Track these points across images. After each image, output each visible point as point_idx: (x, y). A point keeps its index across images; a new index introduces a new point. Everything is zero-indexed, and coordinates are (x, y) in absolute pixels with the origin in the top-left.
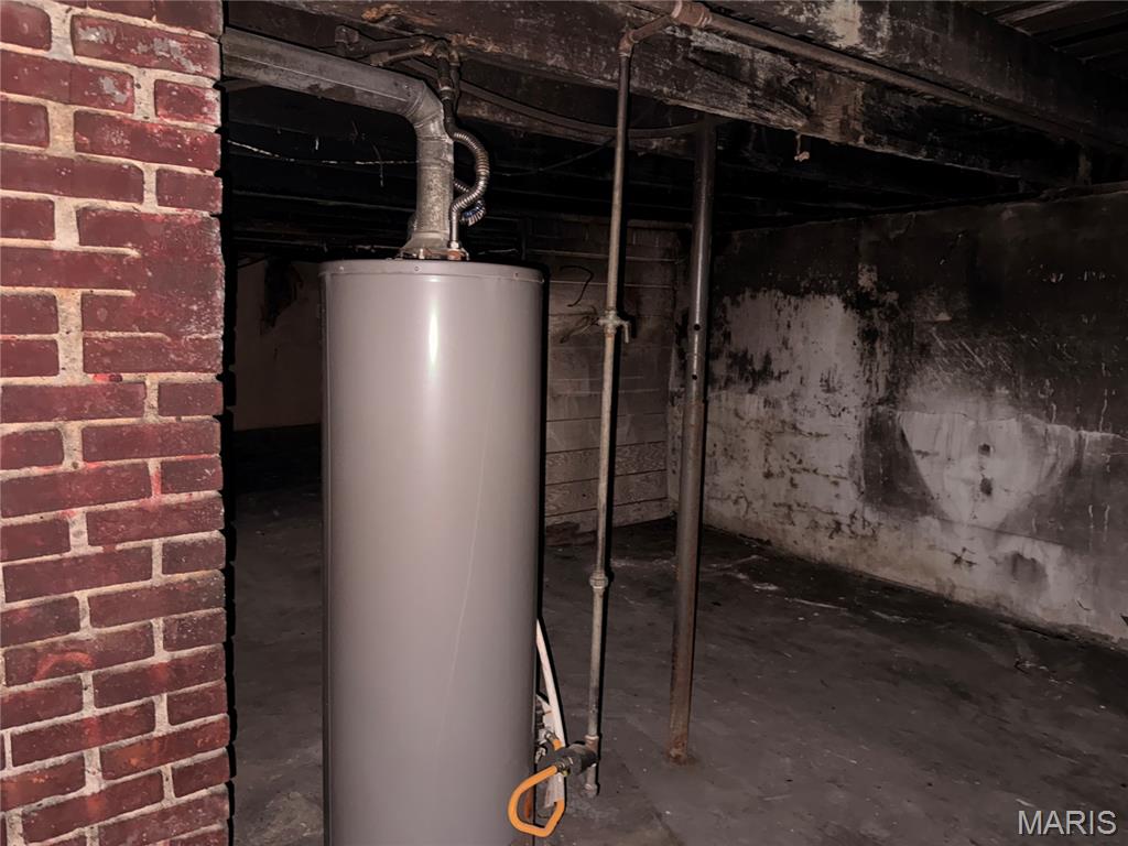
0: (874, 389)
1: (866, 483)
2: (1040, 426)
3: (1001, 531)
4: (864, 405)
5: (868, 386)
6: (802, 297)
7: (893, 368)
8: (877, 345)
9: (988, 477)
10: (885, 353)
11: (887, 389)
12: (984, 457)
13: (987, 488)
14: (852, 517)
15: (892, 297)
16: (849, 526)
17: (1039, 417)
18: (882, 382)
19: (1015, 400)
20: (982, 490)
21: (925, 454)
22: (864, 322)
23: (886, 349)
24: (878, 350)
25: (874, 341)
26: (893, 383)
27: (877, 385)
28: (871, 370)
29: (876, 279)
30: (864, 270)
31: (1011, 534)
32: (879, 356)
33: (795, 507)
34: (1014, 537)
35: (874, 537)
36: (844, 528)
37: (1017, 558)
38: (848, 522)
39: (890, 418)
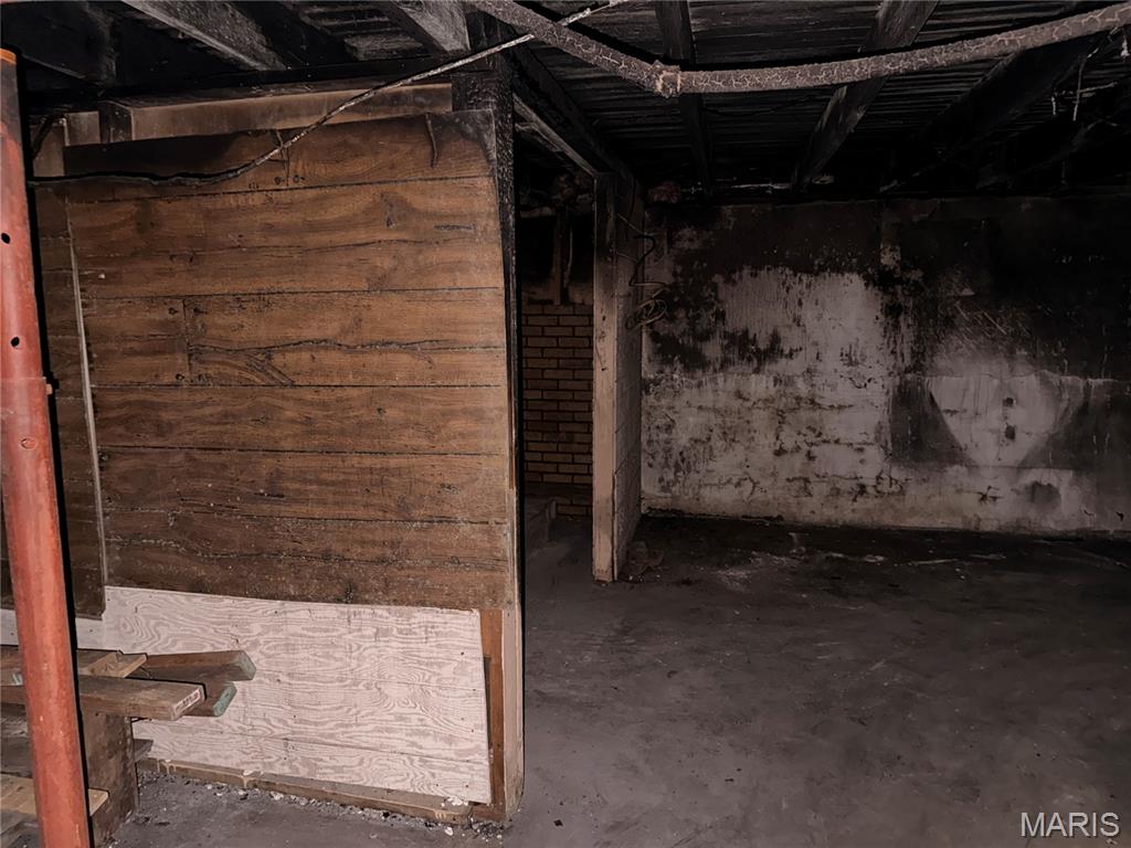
0: (900, 359)
1: (893, 446)
2: (1055, 378)
3: (1023, 466)
4: (890, 374)
5: (892, 357)
6: (817, 274)
7: (918, 339)
8: (901, 318)
9: (1011, 424)
10: (909, 326)
11: (912, 357)
12: (1009, 408)
13: (1011, 434)
14: (879, 477)
15: (916, 275)
16: (875, 487)
17: (1055, 372)
18: (907, 352)
19: (1033, 359)
20: (1006, 436)
21: (953, 412)
22: (887, 298)
23: (910, 322)
24: (902, 324)
25: (898, 316)
26: (919, 353)
27: (902, 355)
28: (895, 342)
29: (899, 258)
30: (887, 250)
31: (1031, 468)
32: (904, 328)
33: (813, 478)
34: (1034, 470)
35: (902, 492)
36: (870, 490)
37: (1036, 486)
38: (873, 482)
39: (918, 384)
